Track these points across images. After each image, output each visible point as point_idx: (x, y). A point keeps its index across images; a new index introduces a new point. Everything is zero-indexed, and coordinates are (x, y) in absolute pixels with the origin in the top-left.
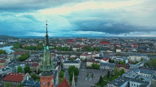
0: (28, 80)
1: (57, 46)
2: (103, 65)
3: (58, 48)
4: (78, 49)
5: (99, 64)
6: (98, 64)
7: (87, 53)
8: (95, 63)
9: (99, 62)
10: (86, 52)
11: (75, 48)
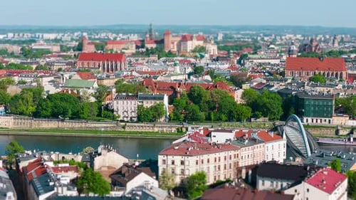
4: (150, 104)
7: (207, 133)
10: (202, 130)
11: (129, 102)
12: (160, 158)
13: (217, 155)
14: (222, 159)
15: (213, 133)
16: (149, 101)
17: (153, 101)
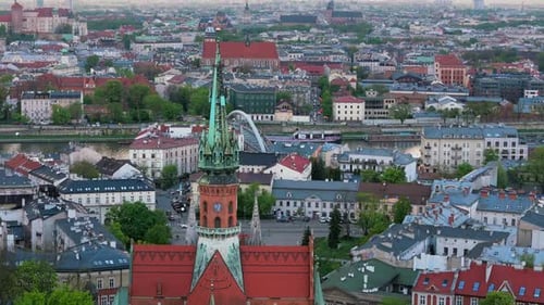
2: (289, 194)
4: (64, 103)
6: (261, 187)
7: (165, 129)
8: (245, 187)
9: (266, 179)
10: (158, 126)
11: (39, 101)
12: (131, 152)
13: (184, 148)
14: (188, 153)
15: (171, 129)
16: (63, 100)
17: (68, 100)
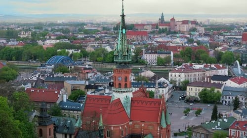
0: (65, 100)
1: (89, 49)
2: (230, 93)
3: (93, 53)
5: (221, 91)
8: (209, 89)
10: (189, 64)
11: (153, 55)
12: (170, 74)
13: (195, 73)
14: (197, 75)
15: (194, 65)
16: (163, 55)
17: (165, 55)
